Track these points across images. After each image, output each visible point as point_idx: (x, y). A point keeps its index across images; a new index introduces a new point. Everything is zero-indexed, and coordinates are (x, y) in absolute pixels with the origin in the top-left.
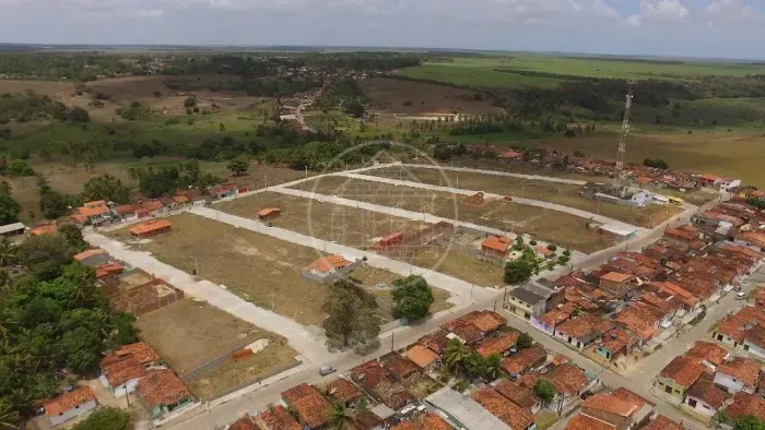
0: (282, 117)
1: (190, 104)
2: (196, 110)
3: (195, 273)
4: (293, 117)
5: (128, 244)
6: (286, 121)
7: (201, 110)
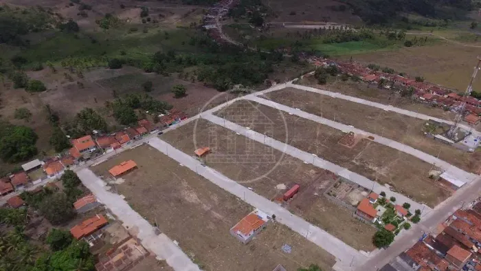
0: (207, 27)
1: (144, 14)
2: (149, 20)
3: (155, 225)
4: (214, 27)
5: (108, 185)
6: (210, 30)
7: (152, 20)
